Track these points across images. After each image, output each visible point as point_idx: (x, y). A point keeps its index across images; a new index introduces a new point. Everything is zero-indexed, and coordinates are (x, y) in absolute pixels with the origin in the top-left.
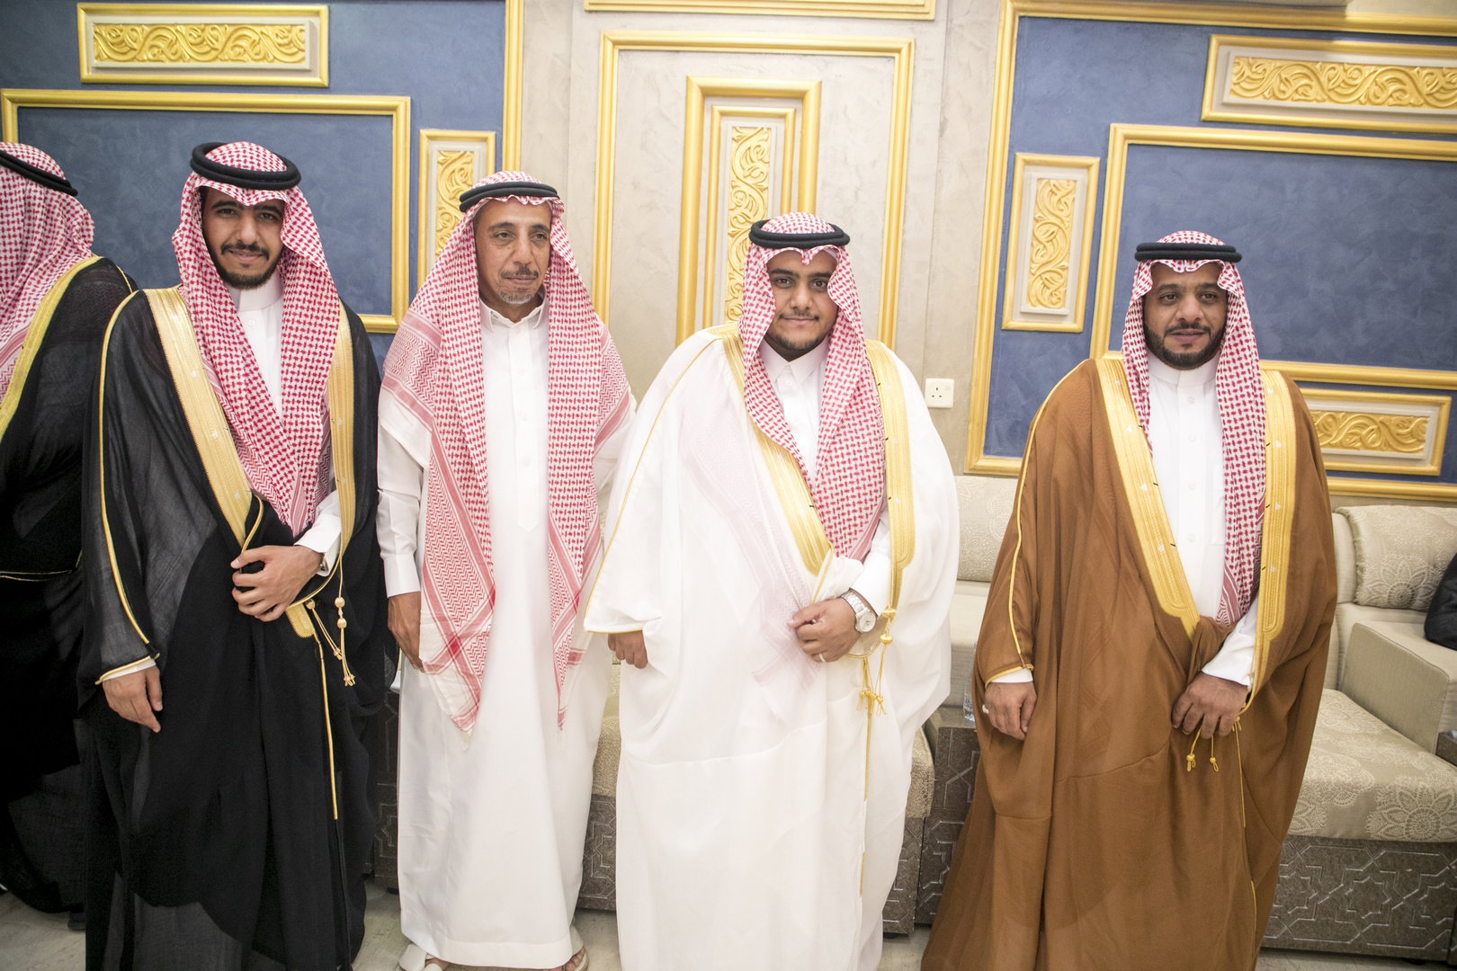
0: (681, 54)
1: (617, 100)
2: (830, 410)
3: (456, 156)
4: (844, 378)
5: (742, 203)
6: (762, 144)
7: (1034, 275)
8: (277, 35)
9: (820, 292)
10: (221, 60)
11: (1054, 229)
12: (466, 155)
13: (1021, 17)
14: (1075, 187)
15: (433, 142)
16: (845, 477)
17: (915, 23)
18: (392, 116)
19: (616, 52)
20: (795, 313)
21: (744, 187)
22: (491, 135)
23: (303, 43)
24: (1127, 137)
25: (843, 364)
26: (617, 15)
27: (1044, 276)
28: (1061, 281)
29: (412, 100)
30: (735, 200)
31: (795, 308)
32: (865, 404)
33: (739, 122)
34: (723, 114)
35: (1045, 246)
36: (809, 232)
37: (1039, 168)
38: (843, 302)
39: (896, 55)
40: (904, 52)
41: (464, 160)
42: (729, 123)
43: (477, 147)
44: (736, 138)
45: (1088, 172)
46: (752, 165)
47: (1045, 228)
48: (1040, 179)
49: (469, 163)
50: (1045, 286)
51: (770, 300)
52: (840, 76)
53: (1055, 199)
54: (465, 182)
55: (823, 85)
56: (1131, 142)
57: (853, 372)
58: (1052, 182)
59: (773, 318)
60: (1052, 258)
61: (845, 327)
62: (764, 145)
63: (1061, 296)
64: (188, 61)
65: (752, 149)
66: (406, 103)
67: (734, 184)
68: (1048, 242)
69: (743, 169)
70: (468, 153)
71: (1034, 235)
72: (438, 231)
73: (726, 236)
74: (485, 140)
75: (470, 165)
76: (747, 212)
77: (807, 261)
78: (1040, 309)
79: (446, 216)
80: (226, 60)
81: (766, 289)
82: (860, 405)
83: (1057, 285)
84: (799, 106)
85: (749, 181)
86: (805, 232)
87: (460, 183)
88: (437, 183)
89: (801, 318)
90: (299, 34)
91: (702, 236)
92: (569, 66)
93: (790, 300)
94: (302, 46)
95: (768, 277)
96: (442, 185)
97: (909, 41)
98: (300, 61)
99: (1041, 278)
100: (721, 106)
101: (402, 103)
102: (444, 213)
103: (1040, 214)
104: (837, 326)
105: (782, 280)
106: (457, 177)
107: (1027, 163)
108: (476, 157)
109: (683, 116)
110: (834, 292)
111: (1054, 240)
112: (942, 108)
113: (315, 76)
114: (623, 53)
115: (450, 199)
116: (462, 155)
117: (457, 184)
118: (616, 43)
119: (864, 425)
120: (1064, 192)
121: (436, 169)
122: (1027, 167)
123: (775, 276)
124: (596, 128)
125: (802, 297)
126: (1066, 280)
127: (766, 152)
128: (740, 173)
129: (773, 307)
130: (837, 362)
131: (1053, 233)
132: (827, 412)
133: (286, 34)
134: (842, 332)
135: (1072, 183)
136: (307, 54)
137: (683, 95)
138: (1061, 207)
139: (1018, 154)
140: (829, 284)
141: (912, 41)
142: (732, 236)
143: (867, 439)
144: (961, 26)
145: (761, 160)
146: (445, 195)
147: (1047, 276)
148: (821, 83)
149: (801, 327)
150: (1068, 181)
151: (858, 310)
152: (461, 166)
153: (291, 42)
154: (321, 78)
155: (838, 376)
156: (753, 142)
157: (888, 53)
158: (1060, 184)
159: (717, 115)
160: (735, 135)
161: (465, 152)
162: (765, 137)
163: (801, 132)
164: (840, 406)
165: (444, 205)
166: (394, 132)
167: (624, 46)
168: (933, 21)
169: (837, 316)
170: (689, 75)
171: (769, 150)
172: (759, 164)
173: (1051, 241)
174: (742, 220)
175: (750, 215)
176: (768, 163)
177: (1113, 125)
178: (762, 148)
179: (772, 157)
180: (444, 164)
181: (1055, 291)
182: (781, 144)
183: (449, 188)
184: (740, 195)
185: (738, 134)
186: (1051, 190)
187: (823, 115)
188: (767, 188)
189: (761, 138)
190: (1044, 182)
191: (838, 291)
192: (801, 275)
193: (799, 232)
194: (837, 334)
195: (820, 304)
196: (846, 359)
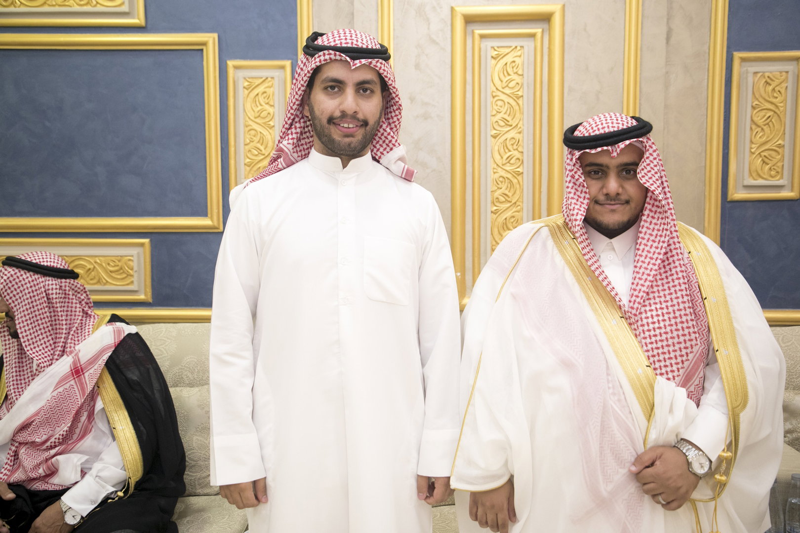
1: (394, 29)
2: (640, 279)
3: (258, 81)
4: (653, 249)
5: (502, 109)
6: (516, 59)
7: (753, 153)
9: (628, 179)
10: (49, 5)
11: (770, 113)
12: (267, 81)
14: (787, 78)
15: (238, 71)
18: (202, 50)
20: (607, 199)
21: (503, 97)
22: (288, 64)
25: (652, 238)
27: (763, 154)
28: (779, 157)
29: (219, 36)
30: (495, 107)
31: (607, 195)
32: (674, 271)
33: (496, 43)
34: (482, 37)
35: (762, 129)
36: (616, 129)
37: (753, 64)
38: (652, 185)
41: (266, 85)
42: (487, 44)
43: (276, 74)
44: (494, 56)
45: (798, 64)
46: (509, 77)
47: (763, 113)
48: (756, 73)
49: (269, 87)
50: (764, 162)
51: (585, 189)
53: (770, 88)
54: (267, 103)
55: (566, 8)
57: (661, 244)
58: (767, 74)
59: (588, 204)
60: (768, 140)
61: (653, 205)
62: (518, 60)
63: (779, 170)
64: (19, 7)
65: (508, 65)
66: (214, 39)
67: (494, 94)
68: (765, 125)
69: (502, 81)
70: (269, 79)
71: (752, 120)
72: (246, 145)
73: (489, 137)
74: (283, 68)
75: (271, 89)
76: (506, 117)
77: (615, 154)
78: (761, 182)
79: (253, 132)
80: (53, 6)
81: (580, 180)
82: (669, 273)
83: (775, 161)
84: (546, 26)
85: (507, 91)
86: (612, 130)
87: (263, 103)
88: (244, 105)
89: (613, 203)
91: (469, 138)
93: (602, 188)
95: (583, 171)
96: (248, 106)
98: (120, 5)
99: (761, 156)
100: (479, 31)
101: (210, 40)
102: (251, 130)
103: (757, 102)
104: (646, 205)
105: (595, 172)
106: (261, 99)
107: (743, 60)
108: (276, 79)
109: (449, 40)
110: (643, 177)
111: (770, 124)
112: (668, 19)
113: (133, 18)
115: (255, 118)
116: (264, 81)
117: (261, 105)
119: (673, 290)
120: (777, 82)
121: (242, 93)
122: (743, 64)
123: (588, 169)
125: (613, 184)
126: (783, 156)
127: (520, 66)
128: (499, 85)
129: (587, 196)
130: (647, 237)
131: (770, 117)
132: (637, 280)
134: (651, 210)
135: (784, 73)
137: (449, 22)
138: (775, 95)
139: (735, 53)
140: (638, 171)
142: (494, 137)
143: (675, 302)
145: (516, 73)
146: (251, 114)
147: (765, 154)
148: (564, 6)
149: (613, 211)
150: (781, 72)
151: (667, 190)
152: (264, 90)
154: (139, 19)
155: (647, 248)
156: (508, 59)
158: (774, 77)
159: (477, 37)
160: (494, 53)
162: (519, 53)
163: (549, 48)
164: (649, 275)
165: (251, 123)
166: (205, 64)
169: (646, 197)
170: (453, 6)
171: (523, 65)
172: (515, 77)
173: (768, 124)
174: (502, 123)
175: (508, 119)
176: (522, 75)
178: (517, 63)
179: (526, 70)
180: (249, 88)
181: (774, 166)
182: (532, 59)
183: (254, 108)
184: (500, 103)
185: (496, 53)
186: (766, 82)
187: (567, 33)
188: (522, 96)
189: (515, 55)
190: (759, 75)
191: (647, 175)
192: (611, 166)
193: (607, 130)
194: (646, 212)
195: (631, 189)
196: (654, 233)
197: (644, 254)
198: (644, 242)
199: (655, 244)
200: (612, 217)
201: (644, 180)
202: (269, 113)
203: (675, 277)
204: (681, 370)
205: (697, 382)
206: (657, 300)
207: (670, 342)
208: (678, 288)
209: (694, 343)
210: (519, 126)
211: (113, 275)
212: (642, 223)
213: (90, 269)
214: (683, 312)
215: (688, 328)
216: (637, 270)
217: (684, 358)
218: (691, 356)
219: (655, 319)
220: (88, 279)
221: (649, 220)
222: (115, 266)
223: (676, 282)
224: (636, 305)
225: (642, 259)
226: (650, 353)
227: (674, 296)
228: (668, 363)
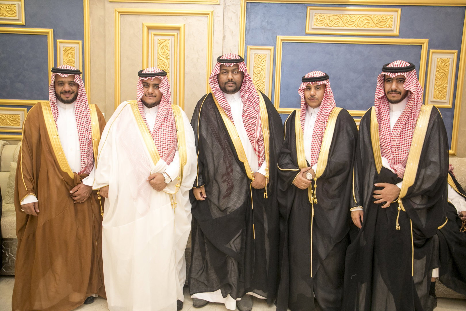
0: (140, 16)
1: (120, 30)
3: (69, 48)
4: (162, 113)
5: (162, 63)
6: (167, 44)
8: (7, 7)
9: (156, 89)
11: (260, 69)
13: (247, 3)
14: (266, 56)
15: (61, 44)
16: (160, 140)
17: (214, 5)
18: (47, 35)
19: (120, 15)
21: (162, 58)
22: (80, 42)
23: (16, 10)
24: (282, 40)
25: (163, 109)
26: (120, 3)
27: (258, 85)
28: (263, 86)
29: (53, 30)
30: (159, 62)
31: (149, 93)
33: (160, 37)
34: (155, 35)
36: (154, 72)
37: (255, 50)
38: (163, 92)
39: (208, 15)
40: (210, 14)
41: (72, 50)
42: (157, 38)
43: (75, 45)
44: (159, 42)
45: (271, 51)
46: (164, 51)
47: (257, 69)
48: (255, 54)
49: (73, 51)
51: (143, 90)
52: (191, 22)
53: (260, 60)
54: (72, 57)
55: (186, 26)
56: (283, 41)
58: (259, 55)
60: (260, 79)
62: (168, 45)
65: (164, 46)
66: (52, 31)
67: (159, 57)
68: (258, 74)
69: (161, 52)
70: (73, 48)
71: (254, 71)
74: (78, 43)
75: (74, 52)
76: (163, 66)
77: (152, 80)
81: (141, 87)
84: (178, 32)
85: (163, 56)
86: (152, 72)
88: (63, 57)
89: (150, 96)
90: (14, 7)
92: (105, 19)
93: (147, 91)
94: (15, 11)
95: (142, 84)
96: (65, 58)
97: (212, 11)
98: (15, 16)
100: (154, 32)
101: (50, 31)
103: (255, 65)
104: (162, 99)
105: (146, 85)
106: (70, 55)
107: (251, 49)
108: (76, 48)
109: (142, 35)
110: (161, 89)
112: (223, 32)
113: (20, 22)
114: (122, 16)
115: (68, 63)
116: (71, 48)
117: (70, 58)
118: (119, 12)
120: (263, 58)
121: (62, 53)
122: (251, 50)
123: (144, 84)
124: (114, 39)
125: (150, 90)
126: (265, 86)
127: (168, 47)
128: (161, 54)
129: (143, 92)
130: (161, 109)
131: (260, 71)
133: (10, 7)
134: (163, 101)
135: (265, 55)
136: (17, 14)
137: (142, 28)
138: (262, 63)
139: (248, 46)
140: (159, 87)
141: (213, 11)
144: (229, 6)
145: (167, 49)
147: (259, 84)
149: (150, 99)
150: (264, 54)
152: (71, 52)
153: (11, 10)
154: (22, 22)
155: (161, 112)
156: (164, 44)
157: (206, 15)
158: (261, 55)
159: (153, 35)
160: (159, 41)
161: (72, 47)
162: (168, 42)
163: (180, 40)
166: (48, 40)
167: (122, 13)
168: (219, 4)
169: (162, 96)
170: (143, 23)
171: (170, 46)
172: (167, 51)
173: (260, 73)
176: (169, 50)
177: (277, 36)
178: (167, 45)
179: (171, 48)
180: (65, 51)
181: (262, 89)
182: (173, 44)
183: (67, 59)
184: (161, 61)
185: (160, 41)
186: (259, 57)
187: (186, 35)
188: (169, 58)
189: (167, 42)
190: (256, 55)
191: (163, 89)
192: (151, 84)
193: (151, 72)
194: (162, 101)
195: (156, 92)
196: (163, 108)
197: (160, 114)
198: (160, 110)
199: (163, 111)
200: (150, 101)
201: (161, 90)
202: (73, 61)
203: (169, 122)
204: (167, 152)
205: (171, 156)
206: (162, 129)
207: (165, 142)
208: (169, 126)
209: (171, 143)
210: (168, 70)
211: (12, 122)
212: (160, 104)
213: (3, 119)
214: (170, 134)
215: (171, 138)
216: (157, 119)
217: (168, 148)
218: (170, 147)
219: (161, 135)
220: (2, 123)
221: (162, 103)
222: (13, 118)
223: (169, 124)
224: (156, 130)
225: (159, 115)
226: (158, 145)
227: (168, 128)
228: (163, 149)
